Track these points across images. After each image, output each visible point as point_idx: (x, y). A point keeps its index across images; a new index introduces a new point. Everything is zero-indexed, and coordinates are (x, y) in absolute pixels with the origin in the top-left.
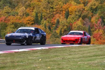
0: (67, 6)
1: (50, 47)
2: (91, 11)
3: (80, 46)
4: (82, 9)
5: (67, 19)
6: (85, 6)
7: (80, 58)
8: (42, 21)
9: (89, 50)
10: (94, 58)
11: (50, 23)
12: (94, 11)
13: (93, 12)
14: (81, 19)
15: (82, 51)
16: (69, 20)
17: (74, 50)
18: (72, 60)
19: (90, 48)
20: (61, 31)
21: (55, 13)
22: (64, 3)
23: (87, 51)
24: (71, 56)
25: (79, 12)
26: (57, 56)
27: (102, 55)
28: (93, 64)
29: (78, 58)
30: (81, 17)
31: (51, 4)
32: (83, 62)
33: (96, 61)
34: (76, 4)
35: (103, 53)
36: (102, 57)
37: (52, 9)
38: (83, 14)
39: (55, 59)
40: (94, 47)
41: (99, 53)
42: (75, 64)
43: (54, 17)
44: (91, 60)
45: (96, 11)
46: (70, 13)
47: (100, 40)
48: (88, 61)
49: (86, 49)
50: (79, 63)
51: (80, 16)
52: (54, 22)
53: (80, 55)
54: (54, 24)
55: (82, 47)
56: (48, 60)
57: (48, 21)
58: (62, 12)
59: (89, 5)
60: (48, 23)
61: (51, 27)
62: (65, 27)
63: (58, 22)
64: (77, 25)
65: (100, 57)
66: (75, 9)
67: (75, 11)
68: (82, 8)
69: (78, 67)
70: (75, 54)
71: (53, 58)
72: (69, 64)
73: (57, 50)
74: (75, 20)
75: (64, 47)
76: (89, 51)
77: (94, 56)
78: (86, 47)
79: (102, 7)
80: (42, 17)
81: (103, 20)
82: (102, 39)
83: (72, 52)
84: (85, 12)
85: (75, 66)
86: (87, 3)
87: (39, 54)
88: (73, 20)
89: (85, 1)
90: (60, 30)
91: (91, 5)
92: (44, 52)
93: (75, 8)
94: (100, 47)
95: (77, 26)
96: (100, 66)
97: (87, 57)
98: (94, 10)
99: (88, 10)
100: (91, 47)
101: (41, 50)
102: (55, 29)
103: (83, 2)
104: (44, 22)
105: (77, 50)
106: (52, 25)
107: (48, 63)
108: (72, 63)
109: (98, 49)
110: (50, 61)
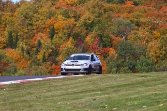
0: (52, 21)
1: (22, 81)
2: (85, 27)
4: (72, 26)
5: (52, 39)
6: (76, 21)
8: (18, 43)
9: (76, 83)
10: (82, 95)
11: (30, 45)
12: (89, 28)
13: (87, 29)
14: (71, 39)
15: (66, 85)
16: (55, 41)
17: (56, 84)
19: (78, 81)
20: (44, 56)
21: (35, 31)
22: (47, 18)
23: (73, 86)
24: (50, 93)
25: (68, 29)
26: (30, 93)
28: (79, 104)
29: (59, 96)
30: (71, 36)
31: (29, 19)
32: (66, 102)
33: (84, 100)
34: (64, 18)
35: (96, 87)
36: (94, 93)
37: (31, 27)
38: (74, 32)
39: (27, 98)
40: (84, 79)
41: (90, 87)
42: (54, 105)
43: (35, 37)
44: (76, 99)
45: (91, 28)
46: (56, 31)
48: (73, 99)
49: (73, 82)
50: (59, 103)
51: (69, 35)
52: (35, 44)
53: (64, 92)
54: (34, 47)
56: (16, 100)
57: (26, 43)
58: (45, 30)
59: (82, 19)
60: (26, 45)
61: (30, 51)
62: (50, 51)
63: (40, 44)
64: (65, 47)
65: (90, 94)
66: (63, 25)
67: (63, 29)
68: (73, 24)
69: (57, 109)
70: (57, 90)
71: (25, 96)
72: (45, 106)
73: (31, 85)
75: (43, 80)
76: (76, 85)
77: (82, 92)
78: (73, 79)
79: (99, 22)
80: (17, 37)
81: (102, 39)
83: (53, 86)
84: (76, 29)
85: (52, 108)
86: (79, 17)
87: (5, 91)
88: (62, 41)
89: (76, 14)
90: (43, 54)
91: (85, 20)
93: (63, 23)
94: (93, 78)
95: (65, 49)
96: (89, 107)
97: (71, 94)
98: (89, 26)
99: (81, 26)
100: (81, 78)
101: (10, 86)
102: (36, 53)
103: (73, 15)
104: (21, 44)
105: (60, 84)
106: (32, 48)
107: (16, 104)
108: (50, 104)
109: (90, 82)
110: (19, 102)
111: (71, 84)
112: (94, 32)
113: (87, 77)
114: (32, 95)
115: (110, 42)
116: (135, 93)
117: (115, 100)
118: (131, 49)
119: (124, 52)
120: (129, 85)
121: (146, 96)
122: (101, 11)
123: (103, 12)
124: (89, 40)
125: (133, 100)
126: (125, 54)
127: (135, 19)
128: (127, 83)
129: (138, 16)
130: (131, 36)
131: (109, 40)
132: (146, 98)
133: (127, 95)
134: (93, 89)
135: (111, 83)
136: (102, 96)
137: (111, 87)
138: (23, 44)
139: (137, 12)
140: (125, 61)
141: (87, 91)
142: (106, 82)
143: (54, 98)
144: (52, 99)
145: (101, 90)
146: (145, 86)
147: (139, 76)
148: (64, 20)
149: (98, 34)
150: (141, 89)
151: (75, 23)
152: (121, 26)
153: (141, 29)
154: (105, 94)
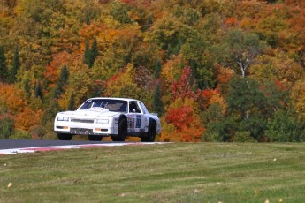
0: (93, 29)
2: (162, 44)
3: (128, 146)
4: (133, 40)
6: (143, 30)
7: (126, 180)
8: (19, 72)
9: (152, 157)
10: (168, 180)
11: (43, 77)
12: (169, 45)
13: (165, 48)
14: (130, 67)
15: (131, 160)
16: (96, 71)
17: (109, 157)
18: (104, 185)
19: (155, 153)
20: (72, 103)
21: (54, 49)
22: (82, 22)
23: (146, 162)
24: (100, 175)
25: (125, 48)
26: (61, 175)
27: (190, 173)
28: (164, 198)
29: (120, 181)
30: (130, 62)
31: (43, 22)
32: (136, 194)
33: (173, 191)
34: (116, 23)
35: (194, 167)
36: (191, 178)
37: (46, 38)
38: (137, 53)
39: (54, 182)
40: (167, 151)
41: (181, 167)
42: (113, 198)
44: (156, 188)
45: (173, 46)
47: (185, 128)
48: (150, 189)
49: (143, 154)
50: (123, 195)
51: (128, 60)
52: (54, 75)
53: (128, 173)
54: (52, 83)
55: (133, 150)
56: (32, 185)
57: (36, 72)
58: (76, 47)
59: (155, 27)
60: (35, 77)
61: (43, 90)
63: (65, 74)
64: (120, 84)
65: (185, 179)
68: (136, 36)
70: (111, 170)
71: (49, 179)
72: (93, 199)
73: (60, 158)
74: (114, 71)
75: (81, 150)
76: (153, 161)
77: (166, 176)
78: (145, 150)
80: (17, 59)
82: (192, 125)
83: (104, 162)
84: (141, 48)
86: (151, 22)
87: (7, 167)
88: (110, 71)
89: (144, 16)
90: (69, 98)
91: (161, 28)
92: (22, 162)
93: (115, 34)
94: (186, 148)
95: (119, 88)
97: (145, 178)
98: (168, 41)
99: (153, 41)
100: (161, 149)
101: (14, 157)
102: (57, 95)
103: (137, 18)
104: (25, 74)
105: (118, 158)
106: (48, 83)
107: (33, 195)
108: (104, 196)
109: (180, 156)
110: (38, 189)
111: (142, 159)
112: (181, 55)
113: (174, 147)
114: (64, 178)
115: (213, 78)
116: (278, 182)
117: (236, 194)
118: (255, 94)
119: (241, 99)
120: (261, 165)
121: (300, 188)
122: (195, 10)
123: (198, 13)
124: (169, 72)
125: (274, 195)
126: (244, 103)
127: (269, 32)
128: (257, 162)
129: (275, 25)
130: (258, 67)
131: (212, 74)
132: (299, 191)
133: (261, 185)
134: (189, 171)
135: (225, 160)
136: (209, 185)
137: (225, 168)
138: (29, 75)
139: (273, 17)
140: (243, 119)
141: (177, 174)
142: (214, 158)
143: (110, 185)
144: (106, 187)
145: (205, 173)
146: (297, 168)
147: (281, 149)
148: (117, 27)
149: (190, 61)
150: (288, 174)
151: (140, 34)
152: (236, 45)
153: (279, 52)
154: (215, 181)
